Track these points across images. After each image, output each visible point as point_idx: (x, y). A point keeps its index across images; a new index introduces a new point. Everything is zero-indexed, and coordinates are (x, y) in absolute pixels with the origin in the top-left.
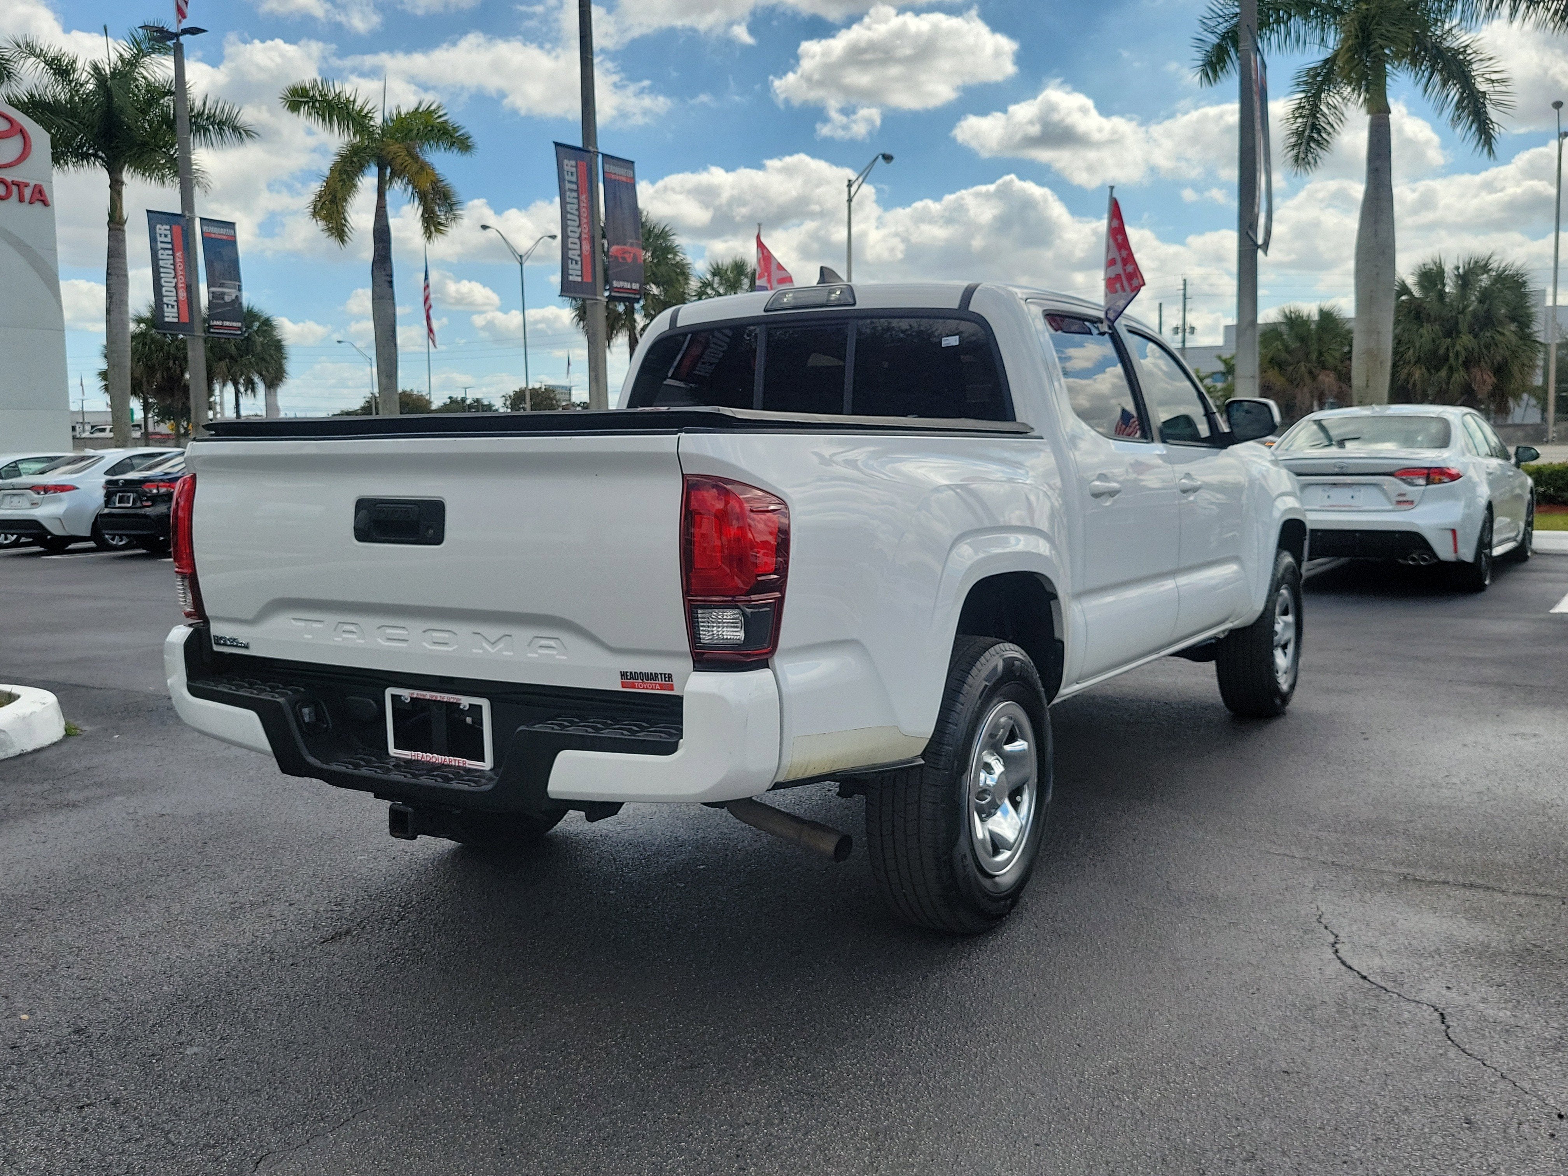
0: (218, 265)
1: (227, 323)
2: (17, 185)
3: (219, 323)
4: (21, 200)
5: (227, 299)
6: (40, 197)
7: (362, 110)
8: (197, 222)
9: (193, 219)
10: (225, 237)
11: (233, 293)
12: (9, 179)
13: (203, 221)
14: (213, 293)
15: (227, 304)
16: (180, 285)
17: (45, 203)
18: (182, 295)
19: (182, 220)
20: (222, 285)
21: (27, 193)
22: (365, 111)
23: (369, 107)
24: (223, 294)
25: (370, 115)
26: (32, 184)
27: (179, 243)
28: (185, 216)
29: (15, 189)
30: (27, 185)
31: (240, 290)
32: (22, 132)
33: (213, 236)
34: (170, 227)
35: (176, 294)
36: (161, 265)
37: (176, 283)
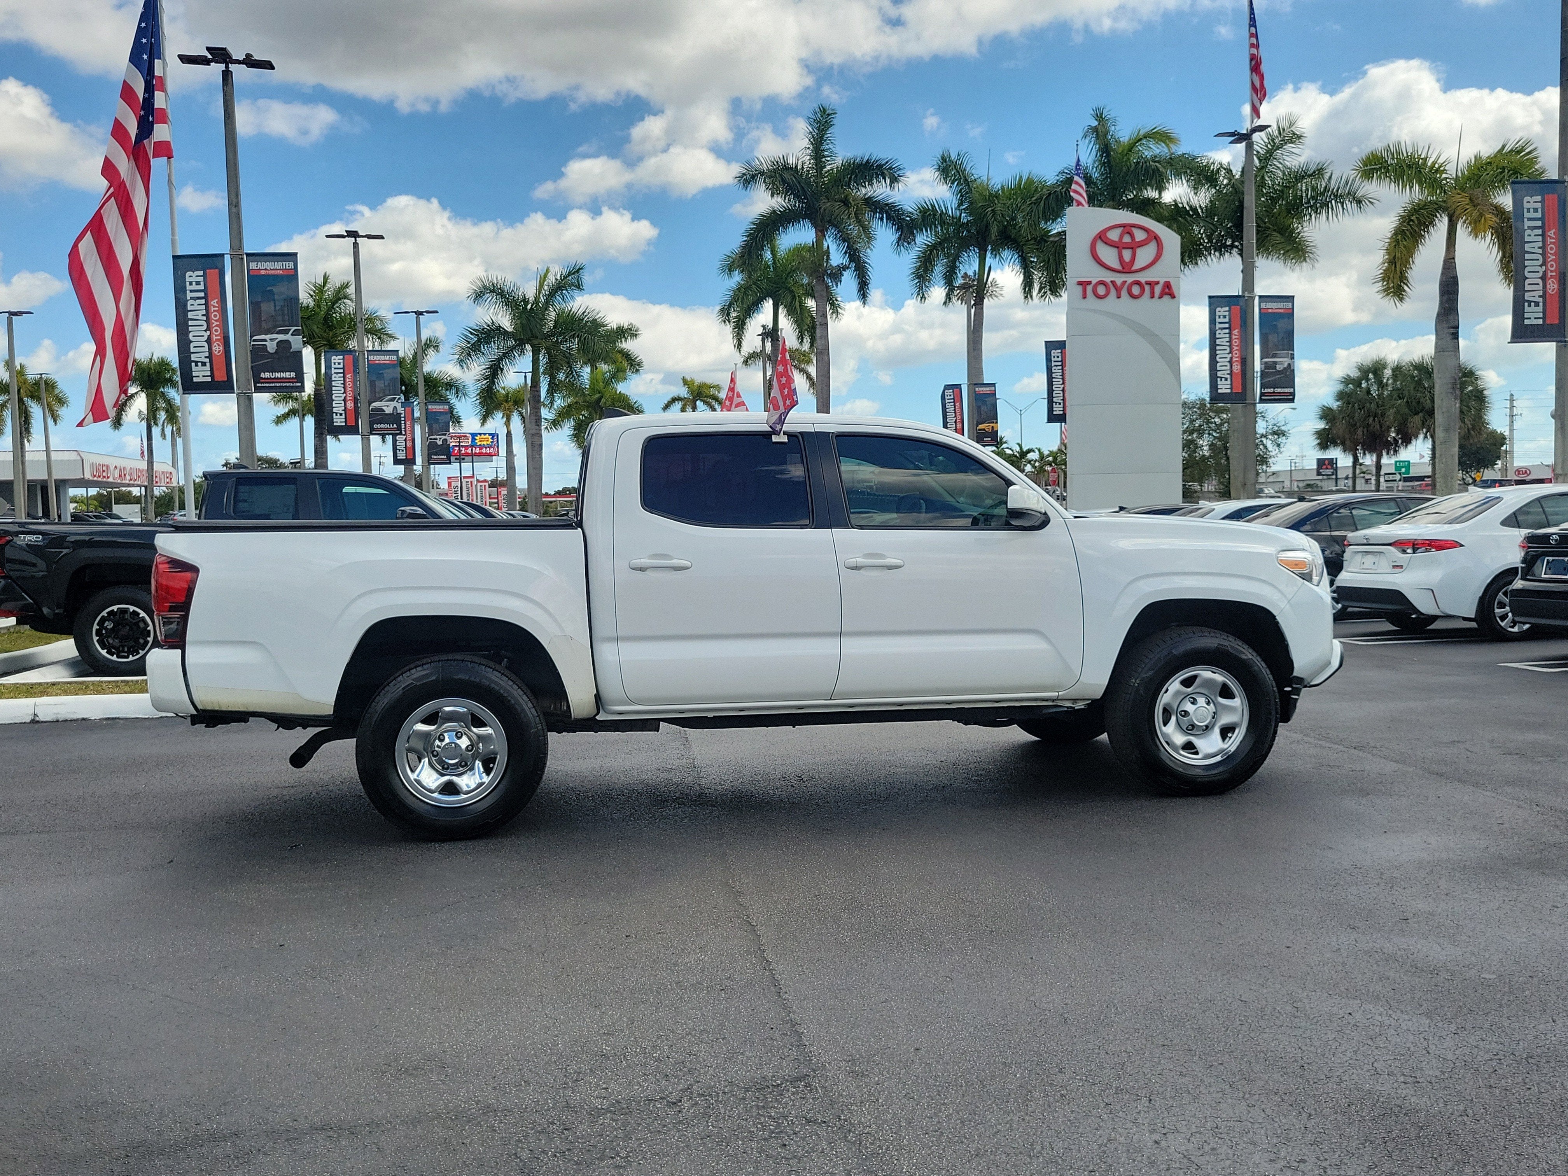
0: (1273, 338)
1: (1279, 390)
2: (1148, 283)
3: (1271, 390)
4: (1152, 297)
5: (1279, 367)
6: (1168, 291)
7: (1434, 163)
8: (1257, 298)
9: (1253, 299)
10: (1282, 311)
11: (1286, 361)
12: (1143, 280)
13: (1263, 299)
14: (1266, 363)
15: (1279, 372)
16: (1234, 359)
17: (1173, 296)
18: (1237, 368)
19: (1241, 300)
20: (1274, 356)
21: (1158, 290)
22: (1437, 166)
23: (1440, 161)
24: (1276, 363)
25: (1442, 169)
26: (1162, 281)
27: (1237, 321)
28: (1244, 297)
29: (1147, 288)
30: (1157, 283)
31: (1293, 358)
32: (1157, 238)
33: (1270, 311)
34: (1230, 309)
35: (1231, 367)
36: (1217, 343)
37: (1231, 358)
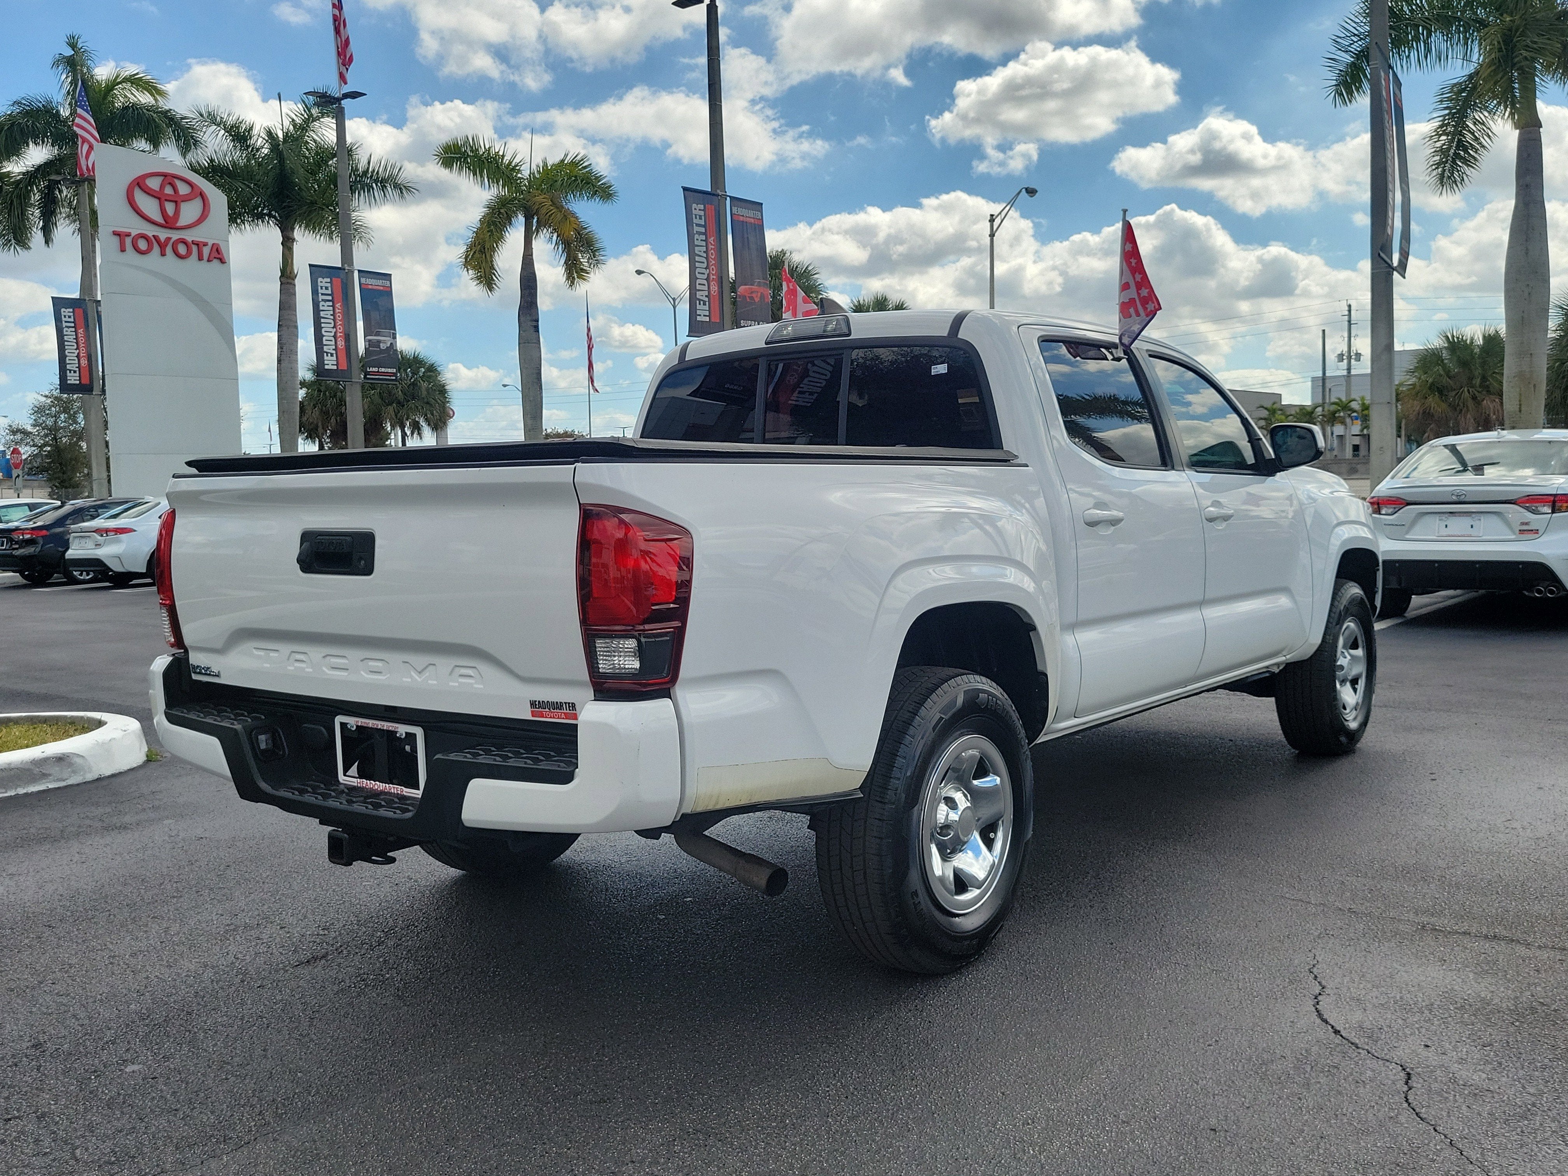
0: (375, 315)
1: (383, 370)
2: (197, 244)
3: (375, 369)
4: (200, 258)
5: (383, 346)
6: (218, 255)
7: (510, 163)
8: (356, 274)
9: (353, 272)
10: (382, 288)
11: (388, 340)
12: (189, 239)
13: (362, 274)
14: (370, 341)
15: (382, 352)
16: (339, 334)
17: (222, 261)
18: (341, 343)
19: (342, 274)
20: (378, 334)
21: (206, 251)
22: (513, 164)
23: (517, 160)
24: (379, 342)
25: (517, 168)
26: (210, 243)
27: (339, 295)
28: (344, 269)
29: (195, 248)
30: (205, 244)
31: (394, 338)
32: (202, 195)
33: (370, 287)
34: (331, 280)
35: (336, 343)
36: (322, 315)
37: (335, 333)
